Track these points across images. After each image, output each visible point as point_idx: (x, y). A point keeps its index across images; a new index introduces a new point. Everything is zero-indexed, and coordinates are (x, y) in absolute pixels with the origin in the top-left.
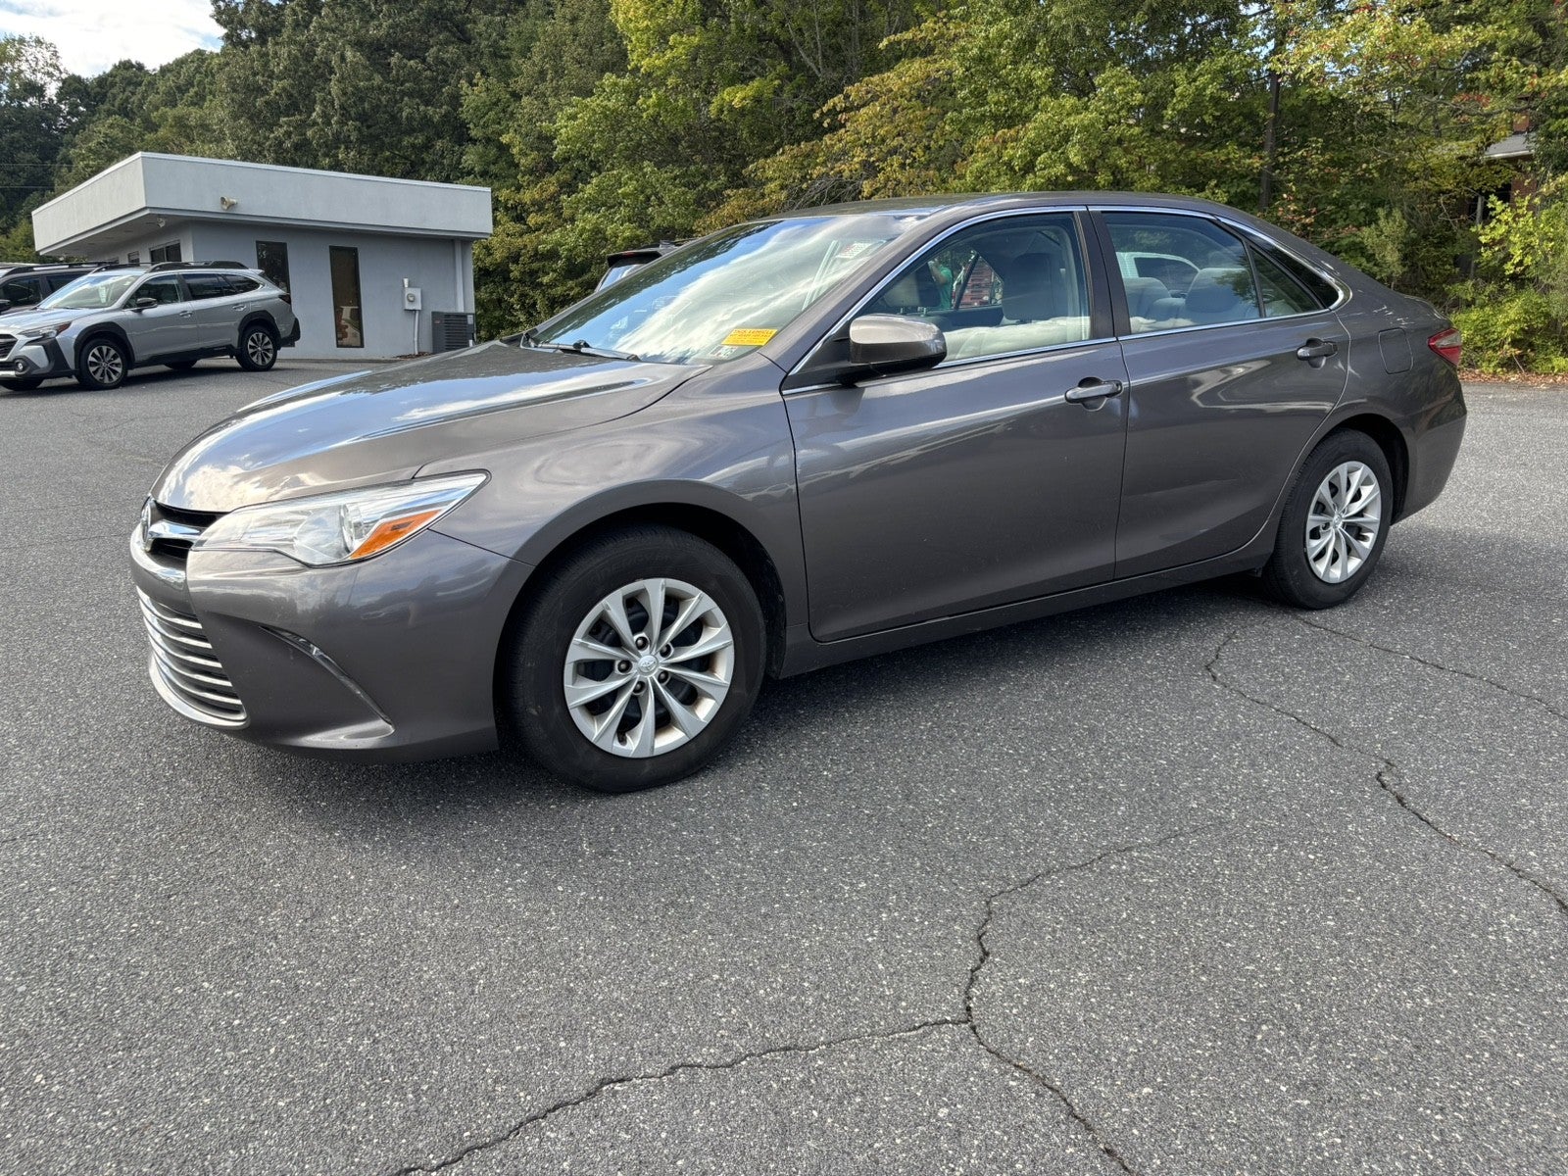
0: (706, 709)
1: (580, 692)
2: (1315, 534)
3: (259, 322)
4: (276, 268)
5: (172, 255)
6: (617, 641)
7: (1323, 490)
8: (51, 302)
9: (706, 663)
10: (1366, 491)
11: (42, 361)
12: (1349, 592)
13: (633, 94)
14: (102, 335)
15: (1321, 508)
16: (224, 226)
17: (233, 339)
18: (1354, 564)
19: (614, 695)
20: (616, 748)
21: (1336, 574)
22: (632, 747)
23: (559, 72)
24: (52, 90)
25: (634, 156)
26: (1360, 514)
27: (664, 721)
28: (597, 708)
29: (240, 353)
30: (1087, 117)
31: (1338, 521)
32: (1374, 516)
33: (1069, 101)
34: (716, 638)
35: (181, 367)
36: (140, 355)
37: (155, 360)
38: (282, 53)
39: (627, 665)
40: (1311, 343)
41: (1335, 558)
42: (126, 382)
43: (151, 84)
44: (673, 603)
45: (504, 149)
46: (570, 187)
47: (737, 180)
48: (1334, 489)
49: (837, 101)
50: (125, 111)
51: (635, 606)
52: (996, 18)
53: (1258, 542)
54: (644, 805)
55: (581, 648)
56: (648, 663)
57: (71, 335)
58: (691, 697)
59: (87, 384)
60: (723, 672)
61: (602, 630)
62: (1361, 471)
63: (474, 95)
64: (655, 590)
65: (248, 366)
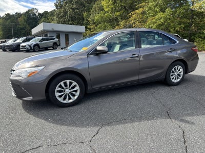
0: (76, 97)
1: (57, 94)
2: (172, 75)
3: (55, 43)
4: (58, 37)
5: (46, 35)
6: (63, 88)
7: (173, 69)
8: (31, 41)
9: (76, 91)
10: (181, 70)
11: (29, 48)
12: (178, 84)
13: (104, 14)
14: (36, 45)
15: (173, 72)
16: (53, 32)
17: (52, 45)
18: (179, 80)
19: (62, 95)
20: (63, 102)
21: (176, 81)
22: (65, 102)
23: (96, 11)
24: (37, 14)
25: (104, 22)
26: (180, 73)
27: (70, 98)
28: (60, 96)
29: (53, 47)
30: (164, 15)
31: (176, 74)
32: (182, 73)
33: (161, 13)
34: (77, 88)
35: (46, 49)
36: (41, 47)
37: (43, 48)
38: (62, 10)
39: (65, 91)
40: (171, 49)
41: (175, 79)
42: (39, 51)
43: (48, 14)
44: (71, 83)
45: (88, 21)
46: (96, 26)
47: (118, 25)
48: (175, 69)
49: (130, 14)
50: (45, 17)
51: (65, 84)
52: (152, 2)
53: (163, 77)
54: (66, 109)
55: (57, 89)
56: (68, 91)
57: (33, 45)
58: (74, 95)
59: (34, 51)
60: (78, 92)
61: (61, 86)
62: (180, 67)
63: (85, 14)
64: (68, 82)
65: (54, 49)
